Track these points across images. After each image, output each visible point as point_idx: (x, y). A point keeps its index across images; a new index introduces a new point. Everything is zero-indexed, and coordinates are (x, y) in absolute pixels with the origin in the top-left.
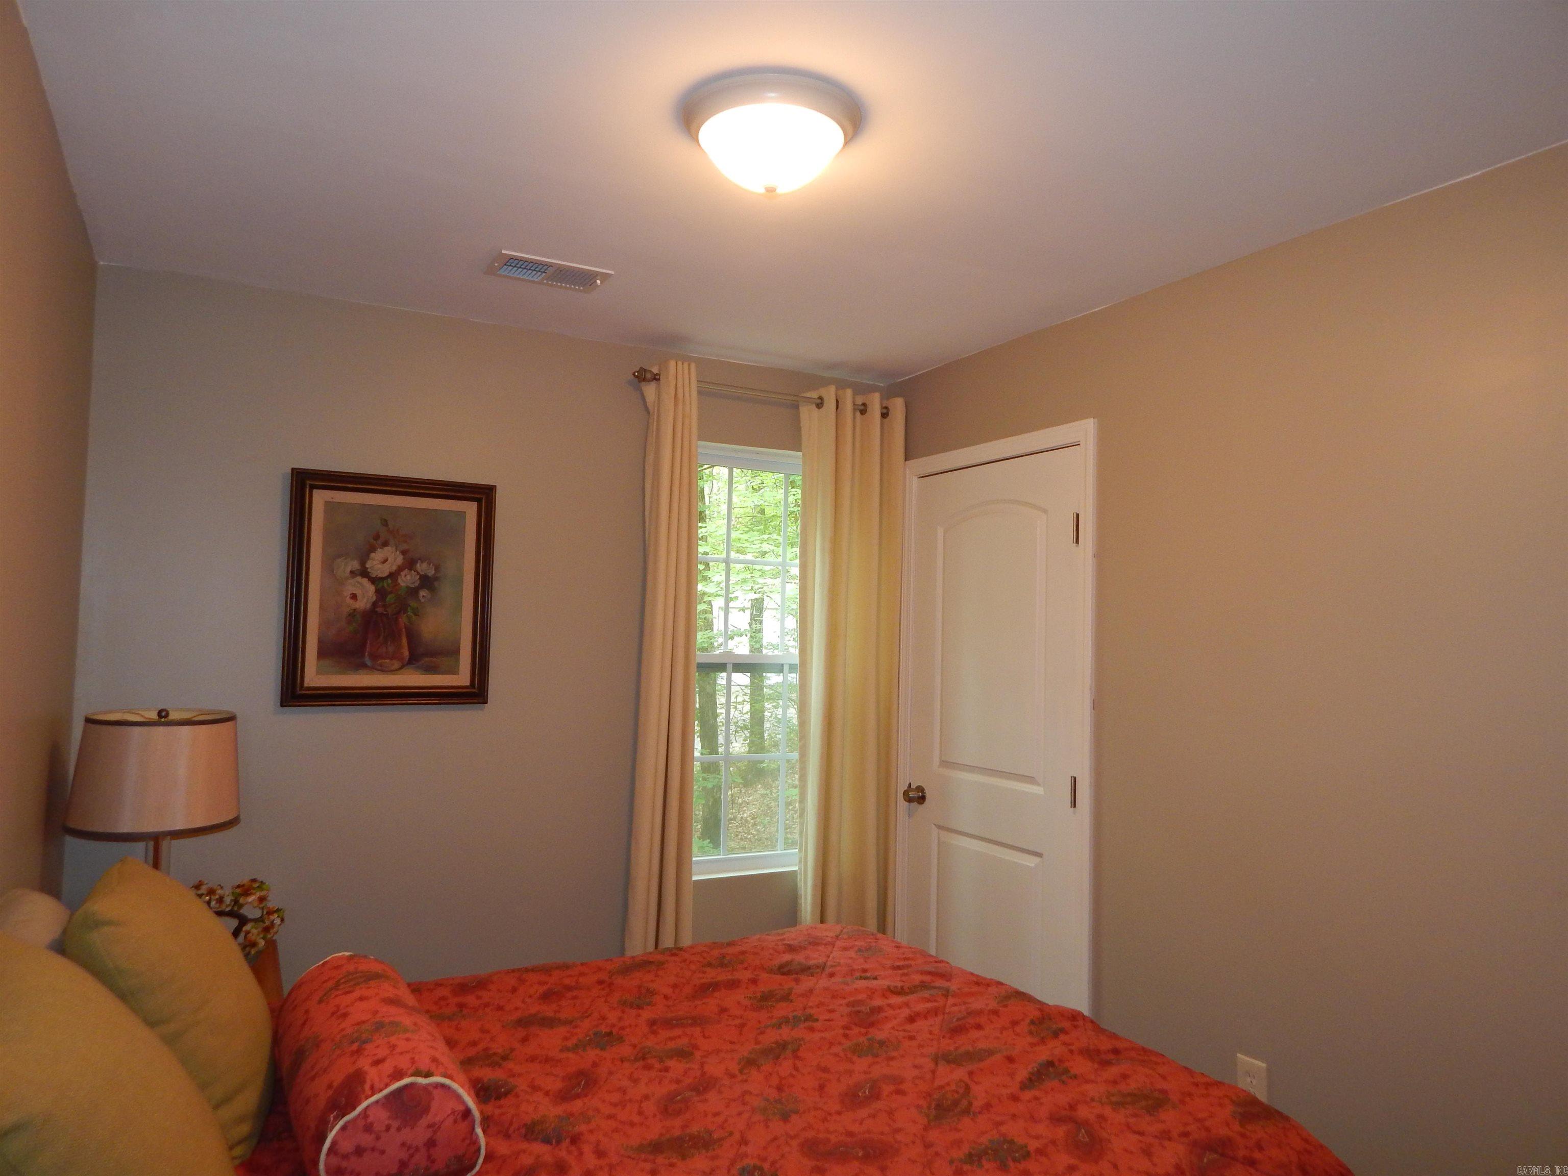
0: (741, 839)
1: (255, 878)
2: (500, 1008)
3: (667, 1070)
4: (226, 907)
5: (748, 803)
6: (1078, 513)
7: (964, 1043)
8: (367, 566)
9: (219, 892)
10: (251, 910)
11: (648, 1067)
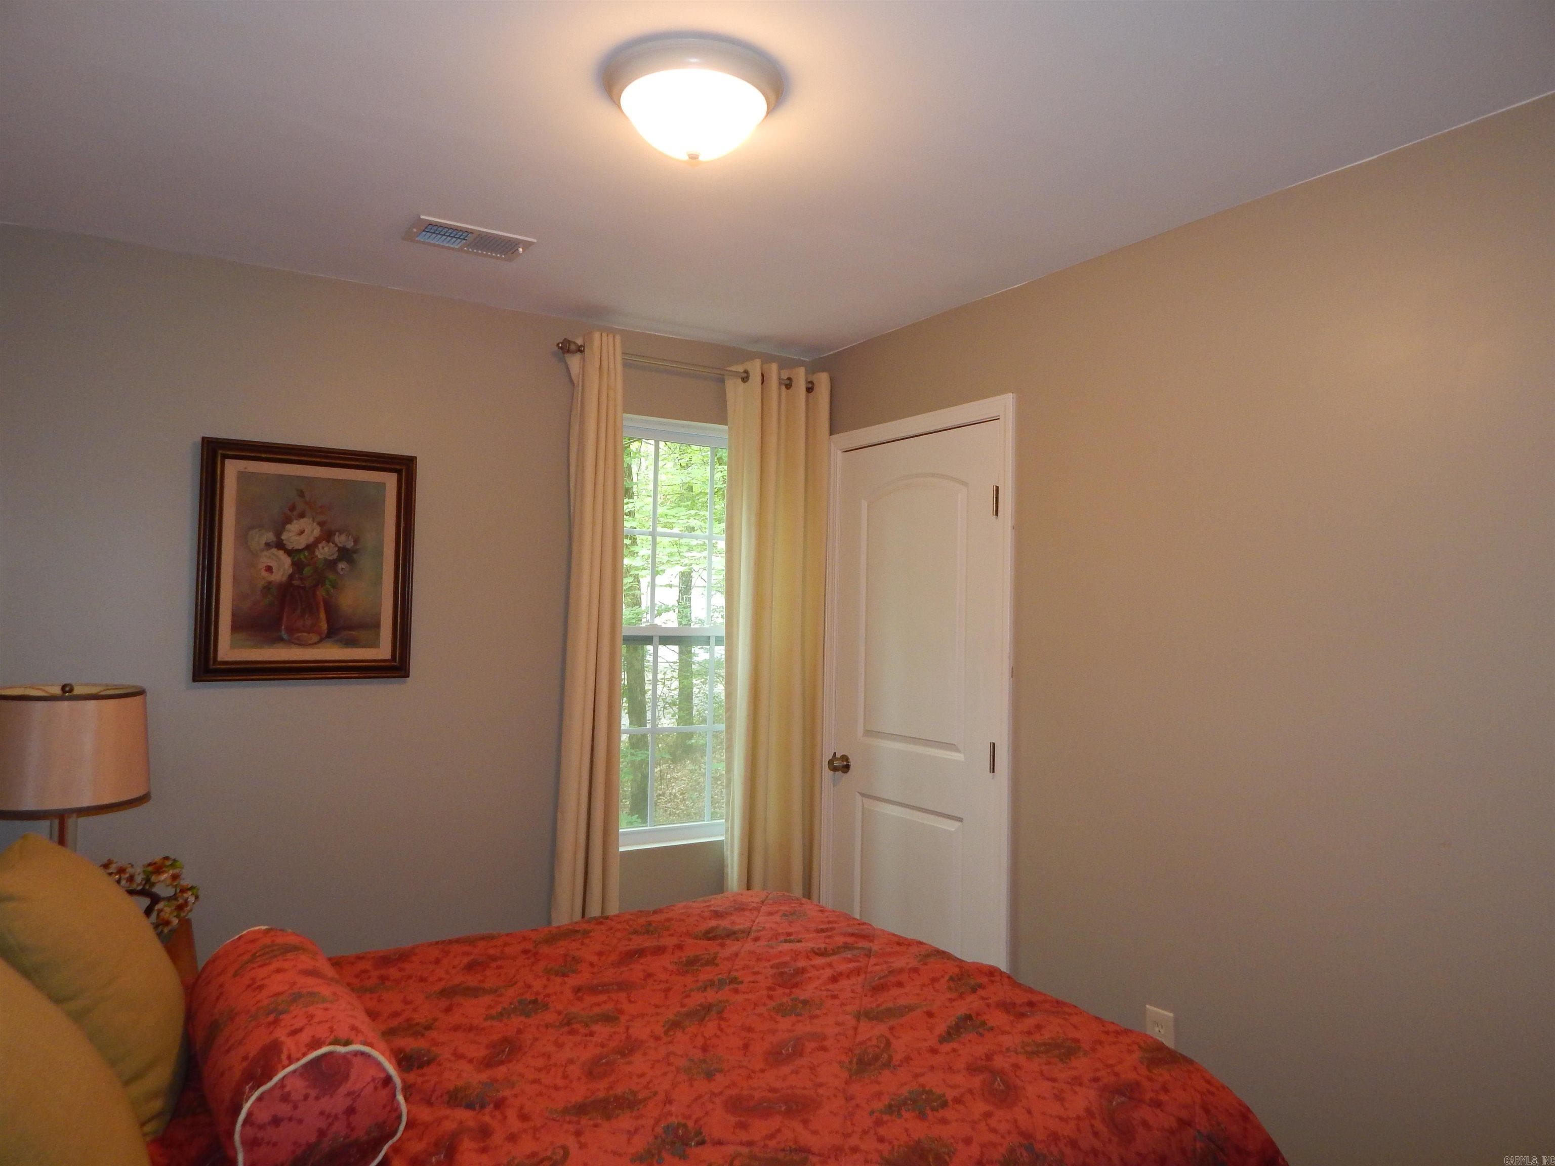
0: (670, 814)
1: (168, 855)
2: (422, 980)
3: (591, 1034)
4: (137, 885)
5: (677, 779)
6: (997, 486)
7: (887, 1000)
8: (283, 538)
9: (130, 870)
10: (163, 889)
11: (572, 1032)
